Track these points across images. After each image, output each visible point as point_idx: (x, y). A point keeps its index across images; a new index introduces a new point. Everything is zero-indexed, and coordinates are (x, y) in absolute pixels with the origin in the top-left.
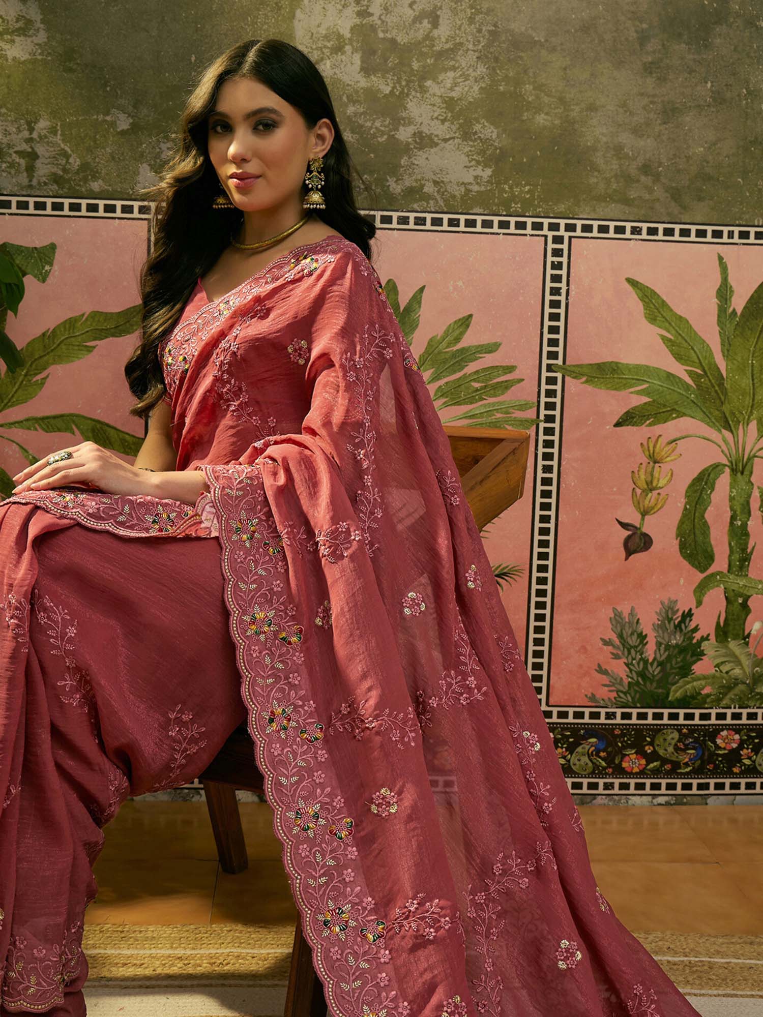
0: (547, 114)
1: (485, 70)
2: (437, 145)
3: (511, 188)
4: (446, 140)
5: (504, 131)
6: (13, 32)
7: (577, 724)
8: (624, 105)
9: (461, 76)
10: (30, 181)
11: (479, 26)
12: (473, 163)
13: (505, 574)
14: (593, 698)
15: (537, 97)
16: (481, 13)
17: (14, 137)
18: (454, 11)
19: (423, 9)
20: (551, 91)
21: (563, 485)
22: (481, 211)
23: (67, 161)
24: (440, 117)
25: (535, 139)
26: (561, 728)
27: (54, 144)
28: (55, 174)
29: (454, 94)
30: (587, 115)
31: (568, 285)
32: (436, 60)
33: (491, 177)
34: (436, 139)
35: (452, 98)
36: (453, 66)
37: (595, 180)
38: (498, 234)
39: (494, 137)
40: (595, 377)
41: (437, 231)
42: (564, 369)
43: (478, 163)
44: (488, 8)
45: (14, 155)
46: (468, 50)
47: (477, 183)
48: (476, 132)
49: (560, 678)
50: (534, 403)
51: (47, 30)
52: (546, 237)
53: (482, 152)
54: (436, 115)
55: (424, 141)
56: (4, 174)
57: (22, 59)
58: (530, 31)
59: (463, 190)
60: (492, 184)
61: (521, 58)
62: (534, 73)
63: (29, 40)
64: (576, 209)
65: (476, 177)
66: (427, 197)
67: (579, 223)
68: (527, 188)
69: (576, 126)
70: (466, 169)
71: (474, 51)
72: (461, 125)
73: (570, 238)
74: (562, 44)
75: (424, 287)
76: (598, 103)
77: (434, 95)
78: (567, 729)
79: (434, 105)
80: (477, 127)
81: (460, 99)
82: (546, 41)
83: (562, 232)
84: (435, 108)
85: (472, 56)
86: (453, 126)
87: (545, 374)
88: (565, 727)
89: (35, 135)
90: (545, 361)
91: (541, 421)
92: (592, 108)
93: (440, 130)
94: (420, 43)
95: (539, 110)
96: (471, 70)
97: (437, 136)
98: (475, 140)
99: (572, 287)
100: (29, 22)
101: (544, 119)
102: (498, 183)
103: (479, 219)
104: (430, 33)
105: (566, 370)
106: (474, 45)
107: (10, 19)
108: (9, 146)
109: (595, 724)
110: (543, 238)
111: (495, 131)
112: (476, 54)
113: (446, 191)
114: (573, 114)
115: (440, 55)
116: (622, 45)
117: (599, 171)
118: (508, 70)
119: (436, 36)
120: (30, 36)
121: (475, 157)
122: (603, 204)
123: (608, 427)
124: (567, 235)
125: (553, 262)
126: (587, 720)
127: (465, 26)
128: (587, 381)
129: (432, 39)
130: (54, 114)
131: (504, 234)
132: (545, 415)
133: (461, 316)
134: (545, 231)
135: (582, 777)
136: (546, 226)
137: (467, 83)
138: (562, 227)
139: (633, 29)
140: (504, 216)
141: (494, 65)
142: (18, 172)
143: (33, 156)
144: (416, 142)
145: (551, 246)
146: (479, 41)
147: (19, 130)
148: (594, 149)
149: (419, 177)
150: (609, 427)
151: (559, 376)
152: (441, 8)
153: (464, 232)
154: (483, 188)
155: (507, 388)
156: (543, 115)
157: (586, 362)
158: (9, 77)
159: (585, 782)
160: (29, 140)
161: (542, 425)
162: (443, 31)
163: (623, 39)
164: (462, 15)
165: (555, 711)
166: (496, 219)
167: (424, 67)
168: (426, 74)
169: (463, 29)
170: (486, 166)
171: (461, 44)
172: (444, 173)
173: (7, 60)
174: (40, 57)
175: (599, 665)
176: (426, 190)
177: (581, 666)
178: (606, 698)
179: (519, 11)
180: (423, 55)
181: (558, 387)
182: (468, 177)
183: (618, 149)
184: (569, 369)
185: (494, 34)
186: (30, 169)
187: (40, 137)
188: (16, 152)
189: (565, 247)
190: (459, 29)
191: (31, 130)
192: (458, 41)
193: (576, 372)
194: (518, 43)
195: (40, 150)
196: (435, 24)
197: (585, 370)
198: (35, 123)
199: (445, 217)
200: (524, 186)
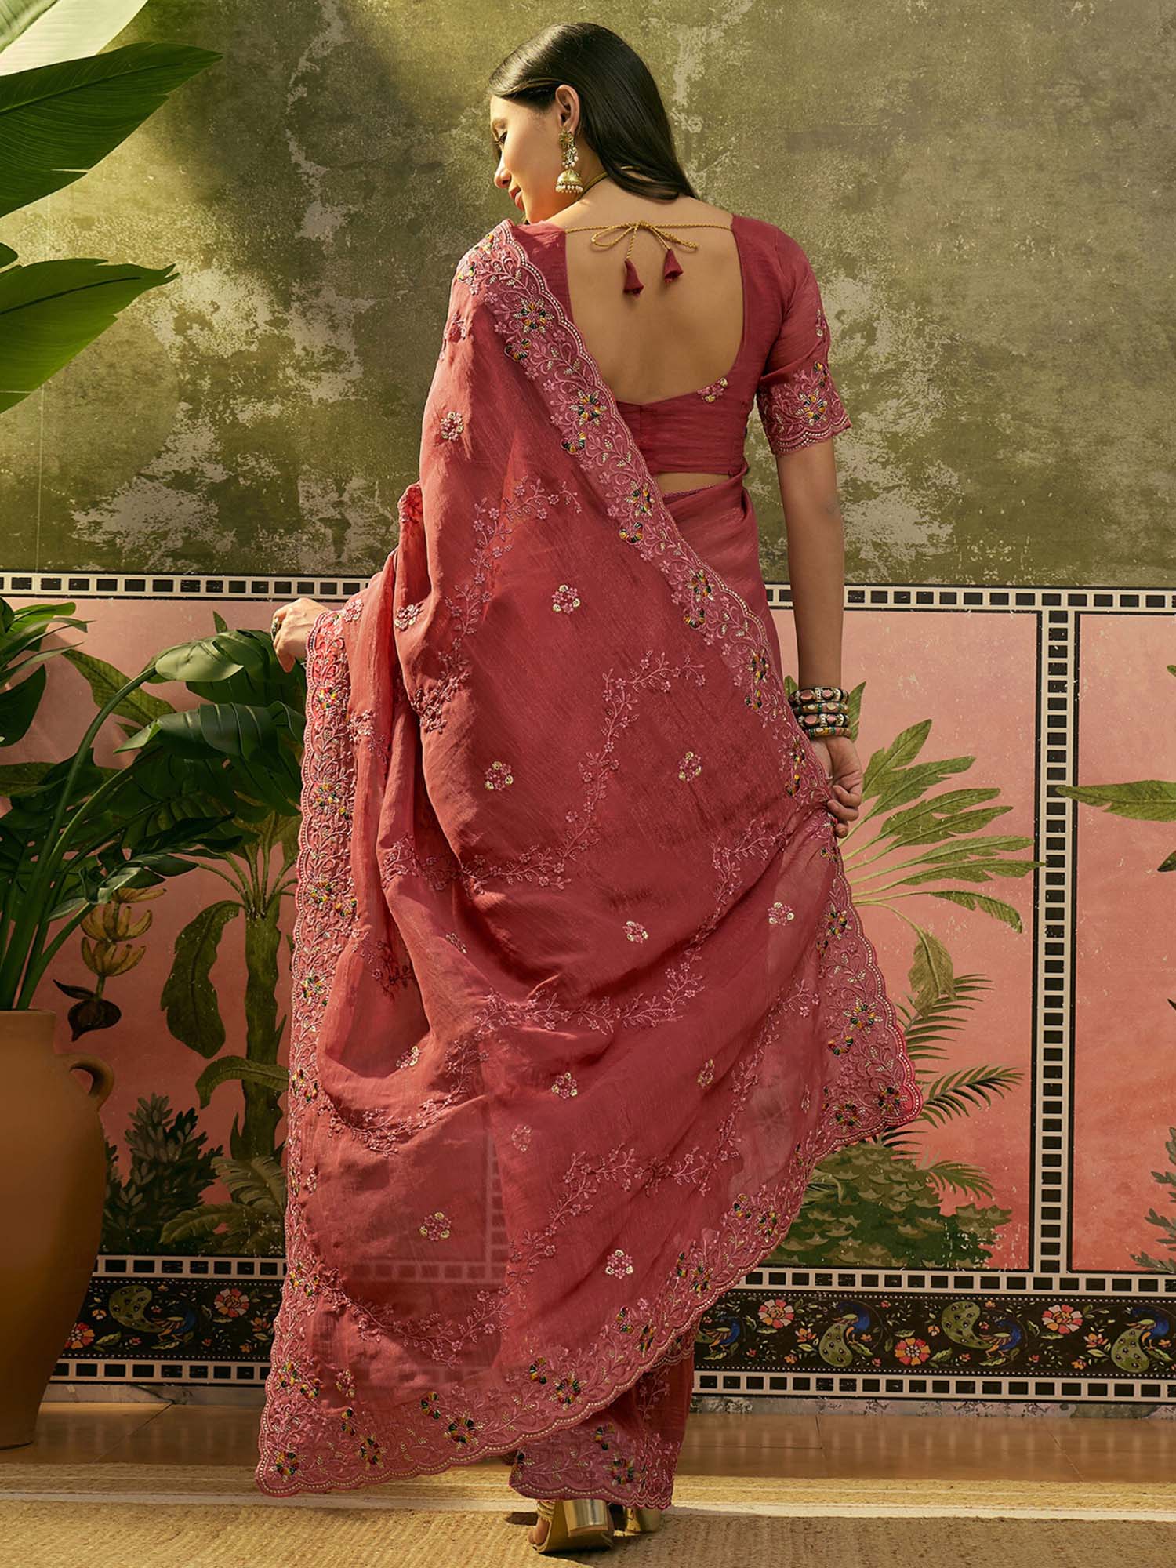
0: (1034, 450)
1: (939, 396)
2: (876, 495)
3: (982, 549)
4: (888, 490)
5: (970, 475)
6: (319, 367)
7: (1120, 1298)
8: (1153, 435)
9: (907, 404)
10: (339, 557)
11: (931, 339)
12: (927, 518)
13: (992, 1080)
14: (1144, 1259)
15: (1018, 428)
16: (932, 322)
17: (318, 500)
18: (896, 322)
19: (855, 321)
20: (1040, 421)
21: (1080, 954)
22: (939, 581)
23: (387, 530)
24: (880, 460)
25: (1017, 485)
26: (1094, 1304)
27: (370, 509)
28: (371, 547)
29: (897, 429)
30: (1097, 451)
31: (1077, 676)
32: (873, 385)
33: (951, 535)
34: (875, 488)
35: (896, 434)
36: (897, 392)
37: (1114, 536)
38: (963, 611)
39: (954, 483)
40: (1125, 803)
41: (880, 609)
42: (1075, 792)
43: (933, 517)
44: (941, 316)
45: (319, 524)
46: (915, 370)
47: (933, 545)
48: (929, 477)
49: (1088, 1230)
50: (1028, 840)
51: (363, 363)
52: (1039, 613)
53: (939, 503)
54: (875, 456)
55: (860, 491)
56: (305, 549)
57: (331, 401)
58: (1004, 343)
59: (914, 554)
60: (953, 545)
61: (992, 378)
62: (1013, 398)
63: (340, 376)
64: (1086, 575)
65: (931, 537)
66: (866, 565)
67: (1090, 595)
68: (1007, 549)
69: (1081, 465)
70: (916, 526)
71: (924, 372)
72: (908, 469)
73: (1077, 614)
74: (1054, 358)
75: (864, 684)
76: (1113, 434)
77: (872, 431)
78: (1103, 1306)
79: (872, 444)
80: (931, 471)
81: (906, 435)
82: (1031, 355)
83: (1064, 606)
84: (874, 448)
85: (921, 380)
86: (897, 471)
87: (1045, 800)
88: (1100, 1303)
89: (346, 498)
90: (1045, 782)
91: (1042, 864)
92: (1104, 440)
93: (881, 476)
94: (851, 364)
95: (1022, 446)
96: (920, 397)
97: (877, 484)
98: (929, 488)
99: (1083, 680)
100: (340, 354)
101: (1030, 458)
102: (962, 544)
103: (937, 592)
104: (863, 350)
105: (1078, 794)
106: (924, 364)
107: (316, 351)
108: (312, 512)
109: (1150, 1298)
110: (1035, 615)
111: (956, 476)
112: (927, 376)
113: (890, 556)
114: (1074, 450)
115: (878, 378)
116: (1148, 357)
117: (1119, 524)
118: (972, 394)
119: (873, 354)
120: (340, 372)
121: (928, 510)
122: (1128, 568)
123: (1149, 872)
124: (1071, 611)
125: (1051, 648)
126: (1135, 1291)
127: (911, 340)
128: (1112, 809)
129: (868, 359)
130: (370, 470)
131: (973, 611)
132: (1048, 856)
133: (915, 723)
134: (1038, 605)
135: (1131, 1377)
136: (1038, 599)
137: (915, 413)
138: (1064, 600)
139: (1164, 335)
140: (973, 586)
141: (952, 389)
142: (323, 545)
143: (343, 524)
144: (848, 492)
145: (1047, 625)
146: (930, 359)
147: (325, 492)
148: (1111, 495)
149: (853, 539)
150: (1152, 872)
151: (1068, 802)
152: (878, 318)
153: (915, 610)
154: (941, 551)
155: (986, 820)
156: (1028, 452)
157: (1111, 782)
158: (313, 423)
159: (1138, 1384)
160: (339, 504)
161: (1044, 871)
162: (882, 348)
163: (1149, 349)
164: (906, 326)
165: (1082, 1279)
166: (960, 593)
167: (858, 395)
168: (863, 403)
169: (908, 345)
170: (944, 520)
171: (906, 364)
172: (888, 532)
173: (311, 403)
174: (353, 398)
175: (1151, 1212)
176: (863, 555)
177: (1121, 1213)
178: (1166, 1260)
179: (987, 319)
180: (855, 380)
181: (1068, 817)
182: (920, 537)
183: (1148, 495)
184: (1083, 791)
185: (950, 350)
186: (339, 542)
187: (352, 499)
188: (320, 520)
189: (1070, 626)
190: (903, 344)
191: (341, 491)
192: (901, 359)
193: (1096, 796)
194: (985, 359)
195: (352, 516)
196: (871, 339)
197: (1110, 793)
198: (347, 482)
199: (891, 591)
200: (1004, 546)
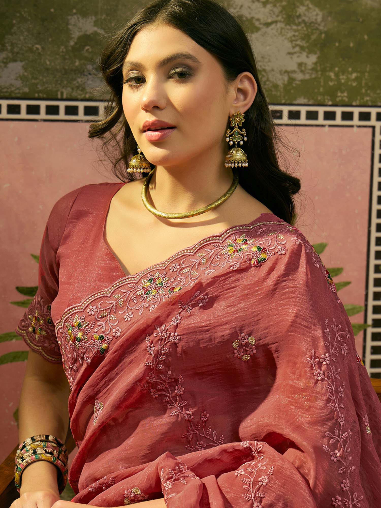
2: (257, 30)
3: (337, 75)
4: (268, 25)
12: (297, 49)
22: (305, 101)
25: (363, 22)
33: (316, 64)
34: (257, 24)
38: (323, 126)
39: (319, 20)
43: (302, 48)
47: (301, 71)
48: (300, 15)
50: (360, 307)
52: (373, 128)
53: (306, 37)
59: (286, 78)
60: (317, 72)
65: (300, 65)
68: (354, 75)
70: (289, 56)
72: (284, 8)
80: (301, 10)
86: (275, 9)
87: (373, 275)
90: (373, 262)
91: (369, 326)
93: (261, 13)
97: (258, 20)
98: (299, 24)
102: (324, 70)
103: (303, 110)
111: (321, 14)
113: (268, 80)
121: (298, 42)
125: (380, 155)
131: (330, 126)
132: (373, 320)
134: (373, 122)
136: (374, 116)
140: (330, 106)
145: (379, 138)
153: (287, 125)
154: (307, 77)
161: (370, 331)
166: (321, 110)
170: (310, 52)
172: (266, 60)
182: (292, 65)
200: (351, 74)
